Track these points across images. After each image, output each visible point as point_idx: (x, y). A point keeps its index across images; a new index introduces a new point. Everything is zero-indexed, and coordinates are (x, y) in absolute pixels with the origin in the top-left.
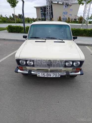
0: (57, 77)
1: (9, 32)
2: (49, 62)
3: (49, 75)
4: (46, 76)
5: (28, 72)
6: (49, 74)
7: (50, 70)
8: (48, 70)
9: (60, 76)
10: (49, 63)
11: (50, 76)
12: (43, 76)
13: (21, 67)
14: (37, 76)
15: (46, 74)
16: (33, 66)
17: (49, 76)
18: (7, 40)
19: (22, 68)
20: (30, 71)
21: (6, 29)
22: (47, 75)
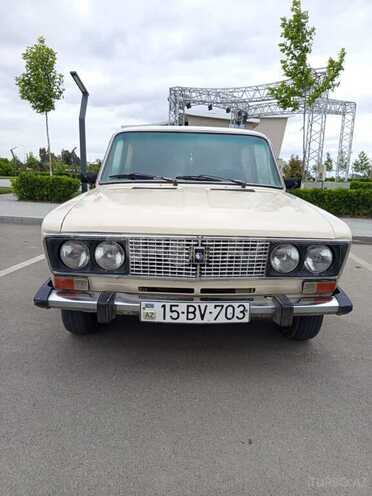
0: (235, 320)
1: (22, 199)
2: (199, 248)
3: (197, 312)
4: (183, 319)
5: (96, 303)
6: (196, 305)
7: (203, 291)
8: (192, 291)
9: (246, 320)
10: (197, 251)
11: (202, 317)
12: (168, 320)
13: (63, 278)
14: (143, 319)
15: (182, 307)
16: (125, 269)
17: (198, 320)
18: (8, 223)
19: (71, 282)
20: (108, 297)
21: (10, 192)
22: (188, 312)
